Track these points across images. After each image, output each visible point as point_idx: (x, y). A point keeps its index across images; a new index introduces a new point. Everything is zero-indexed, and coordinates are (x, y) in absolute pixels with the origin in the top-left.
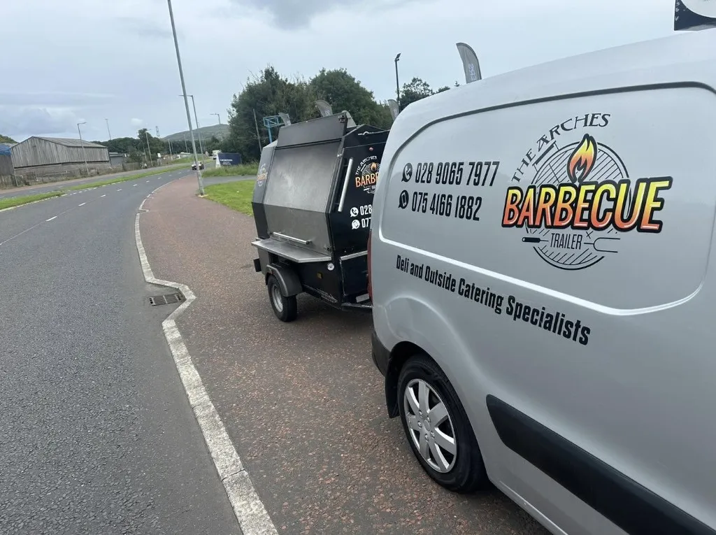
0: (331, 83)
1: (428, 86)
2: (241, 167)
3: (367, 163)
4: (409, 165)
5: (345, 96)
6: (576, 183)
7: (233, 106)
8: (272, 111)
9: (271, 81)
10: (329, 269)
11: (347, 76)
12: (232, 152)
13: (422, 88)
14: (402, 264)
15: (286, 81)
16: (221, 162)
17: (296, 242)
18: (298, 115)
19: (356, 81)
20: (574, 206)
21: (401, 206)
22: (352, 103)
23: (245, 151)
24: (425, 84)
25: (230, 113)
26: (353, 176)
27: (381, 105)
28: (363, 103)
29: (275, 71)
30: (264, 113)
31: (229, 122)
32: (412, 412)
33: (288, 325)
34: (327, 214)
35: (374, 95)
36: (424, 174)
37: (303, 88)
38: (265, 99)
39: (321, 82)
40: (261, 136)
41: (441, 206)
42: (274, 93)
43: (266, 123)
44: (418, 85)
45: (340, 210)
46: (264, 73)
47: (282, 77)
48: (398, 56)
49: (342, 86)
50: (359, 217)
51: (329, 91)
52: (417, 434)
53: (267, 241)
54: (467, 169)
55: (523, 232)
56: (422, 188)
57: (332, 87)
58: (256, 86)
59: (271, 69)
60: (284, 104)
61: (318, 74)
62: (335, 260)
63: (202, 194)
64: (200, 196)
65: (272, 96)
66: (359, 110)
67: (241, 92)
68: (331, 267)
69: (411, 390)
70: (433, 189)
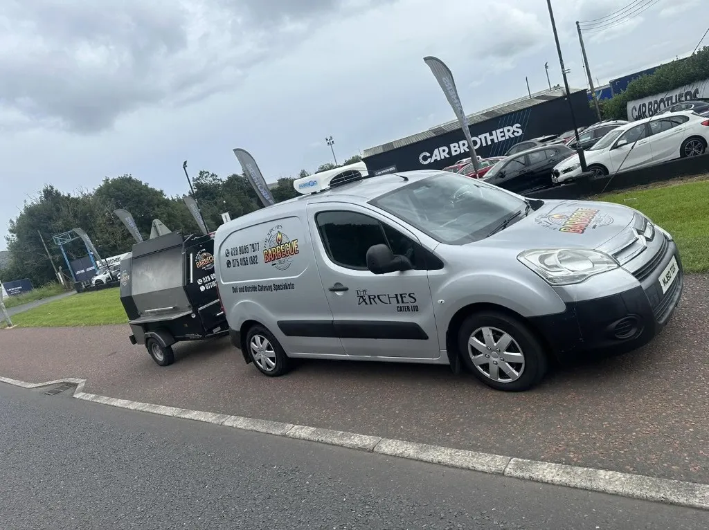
0: (118, 190)
1: (216, 176)
2: (35, 291)
3: (201, 254)
4: (227, 250)
5: (136, 198)
6: (280, 244)
7: (11, 231)
8: (60, 229)
9: (53, 199)
10: (193, 317)
11: (133, 181)
12: (19, 279)
13: (211, 179)
14: (235, 290)
15: (69, 196)
16: (9, 293)
17: (161, 311)
18: (90, 226)
19: (143, 184)
20: (281, 251)
21: (228, 266)
22: (144, 204)
23: (35, 274)
24: (213, 175)
25: (8, 239)
26: (194, 262)
27: (173, 200)
28: (156, 201)
29: (55, 189)
30: (51, 232)
31: (8, 248)
32: (255, 353)
33: (171, 366)
34: (185, 287)
35: (164, 192)
36: (235, 252)
37: (89, 201)
38: (50, 218)
39: (108, 191)
40: (53, 255)
41: (244, 262)
42: (58, 210)
43: (57, 242)
44: (206, 177)
45: (191, 282)
46: (43, 193)
47: (64, 193)
48: (185, 163)
49: (130, 191)
50: (203, 284)
51: (117, 198)
52: (260, 361)
53: (140, 319)
54: (249, 247)
55: (271, 263)
56: (235, 257)
57: (120, 193)
58: (36, 207)
59: (49, 188)
60: (71, 219)
61: (102, 184)
62: (195, 311)
63: (10, 325)
64: (8, 328)
65: (56, 213)
66: (154, 209)
67: (19, 215)
68: (194, 316)
69: (253, 344)
70: (239, 257)
